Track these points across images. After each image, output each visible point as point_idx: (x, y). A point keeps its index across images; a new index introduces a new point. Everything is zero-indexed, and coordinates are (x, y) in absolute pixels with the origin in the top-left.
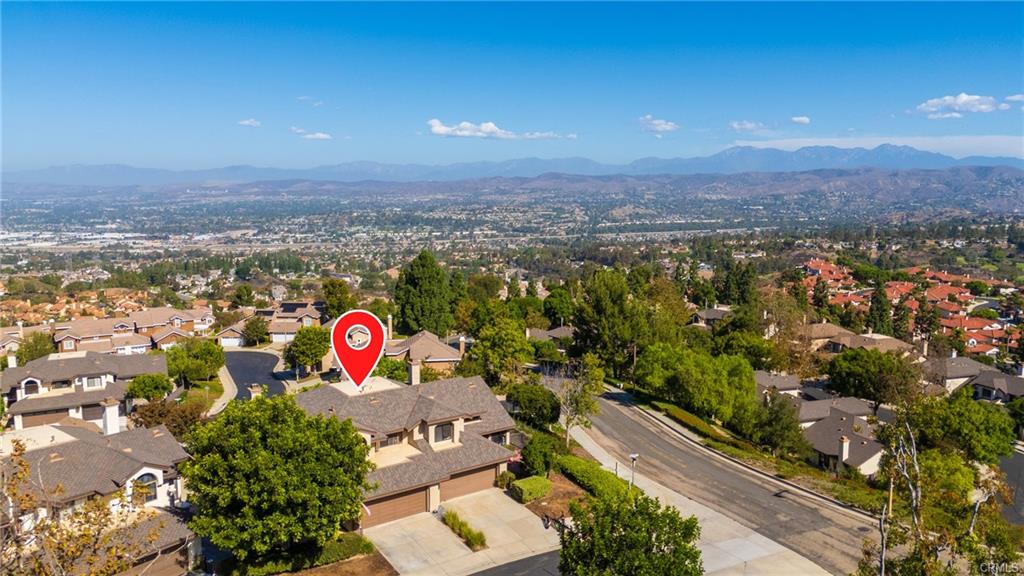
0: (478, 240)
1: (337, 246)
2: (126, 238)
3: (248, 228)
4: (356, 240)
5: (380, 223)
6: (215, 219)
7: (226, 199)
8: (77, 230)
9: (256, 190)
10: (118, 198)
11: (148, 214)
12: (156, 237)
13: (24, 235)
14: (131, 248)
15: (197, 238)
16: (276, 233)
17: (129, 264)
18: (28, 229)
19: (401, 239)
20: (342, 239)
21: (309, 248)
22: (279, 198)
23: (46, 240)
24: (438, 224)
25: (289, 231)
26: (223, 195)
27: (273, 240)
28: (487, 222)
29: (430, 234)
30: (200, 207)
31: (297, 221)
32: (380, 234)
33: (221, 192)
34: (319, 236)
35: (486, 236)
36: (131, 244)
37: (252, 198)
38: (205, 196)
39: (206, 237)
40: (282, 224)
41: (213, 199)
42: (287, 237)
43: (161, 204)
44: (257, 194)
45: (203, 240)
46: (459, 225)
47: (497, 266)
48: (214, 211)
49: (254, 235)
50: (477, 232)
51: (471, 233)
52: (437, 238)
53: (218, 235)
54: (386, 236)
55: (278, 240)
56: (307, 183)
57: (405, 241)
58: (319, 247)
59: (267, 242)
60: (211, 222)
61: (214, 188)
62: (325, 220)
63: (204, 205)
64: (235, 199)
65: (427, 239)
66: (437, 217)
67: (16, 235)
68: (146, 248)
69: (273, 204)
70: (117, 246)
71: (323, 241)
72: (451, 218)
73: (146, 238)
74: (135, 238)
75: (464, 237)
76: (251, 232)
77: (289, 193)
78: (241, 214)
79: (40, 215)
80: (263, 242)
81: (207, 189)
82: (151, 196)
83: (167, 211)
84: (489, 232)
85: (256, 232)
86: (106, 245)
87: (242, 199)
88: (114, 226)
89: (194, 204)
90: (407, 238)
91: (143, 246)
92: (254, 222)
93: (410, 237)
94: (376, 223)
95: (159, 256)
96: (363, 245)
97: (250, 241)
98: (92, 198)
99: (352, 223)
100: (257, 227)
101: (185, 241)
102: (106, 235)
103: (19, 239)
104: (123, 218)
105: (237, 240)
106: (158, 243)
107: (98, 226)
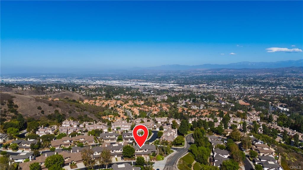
0: (277, 90)
1: (228, 91)
2: (175, 86)
3: (205, 84)
4: (235, 89)
5: (244, 83)
6: (197, 80)
7: (201, 74)
8: (165, 83)
9: (210, 71)
10: (175, 74)
11: (181, 79)
12: (181, 86)
13: (154, 84)
14: (175, 89)
15: (191, 86)
16: (212, 86)
17: (173, 93)
18: (155, 82)
19: (250, 89)
20: (231, 88)
21: (220, 91)
22: (216, 74)
23: (158, 85)
24: (264, 84)
25: (216, 85)
26: (201, 73)
27: (210, 88)
28: (283, 84)
29: (260, 87)
30: (194, 77)
31: (219, 82)
32: (243, 87)
33: (200, 72)
34: (224, 87)
35: (281, 89)
36: (175, 88)
37: (209, 74)
38: (196, 73)
39: (193, 86)
40: (214, 83)
41: (198, 74)
42: (215, 87)
43: (184, 76)
44: (210, 73)
45: (193, 87)
46: (272, 85)
47: (276, 102)
48: (197, 78)
49: (206, 86)
50: (278, 87)
51: (276, 88)
52: (262, 89)
53: (197, 86)
54: (245, 88)
55: (212, 88)
56: (225, 69)
57: (251, 90)
58: (222, 91)
59: (209, 88)
60: (196, 81)
61: (199, 71)
62: (227, 82)
63: (195, 76)
64: (204, 74)
65: (258, 89)
66: (264, 81)
67: (152, 84)
68: (178, 89)
69: (214, 76)
70: (172, 88)
71: (224, 89)
72: (269, 82)
73: (179, 86)
74: (177, 86)
75: (272, 89)
76: (205, 85)
77: (219, 73)
78: (204, 79)
79: (158, 79)
80: (207, 88)
81: (197, 71)
82: (183, 73)
83: (186, 78)
84: (283, 88)
85: (207, 85)
86: (169, 87)
87: (205, 74)
88: (173, 82)
89: (193, 76)
90: (252, 88)
91: (178, 88)
92: (207, 82)
93: (253, 88)
94: (242, 83)
95: (180, 91)
96: (236, 91)
97: (204, 88)
98: (170, 74)
99: (235, 83)
100: (208, 83)
101: (188, 87)
102: (171, 85)
103: (153, 85)
104: (175, 80)
105: (201, 87)
106: (181, 87)
107: (169, 82)
